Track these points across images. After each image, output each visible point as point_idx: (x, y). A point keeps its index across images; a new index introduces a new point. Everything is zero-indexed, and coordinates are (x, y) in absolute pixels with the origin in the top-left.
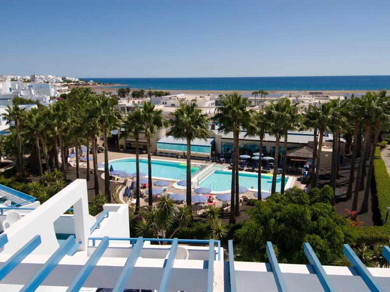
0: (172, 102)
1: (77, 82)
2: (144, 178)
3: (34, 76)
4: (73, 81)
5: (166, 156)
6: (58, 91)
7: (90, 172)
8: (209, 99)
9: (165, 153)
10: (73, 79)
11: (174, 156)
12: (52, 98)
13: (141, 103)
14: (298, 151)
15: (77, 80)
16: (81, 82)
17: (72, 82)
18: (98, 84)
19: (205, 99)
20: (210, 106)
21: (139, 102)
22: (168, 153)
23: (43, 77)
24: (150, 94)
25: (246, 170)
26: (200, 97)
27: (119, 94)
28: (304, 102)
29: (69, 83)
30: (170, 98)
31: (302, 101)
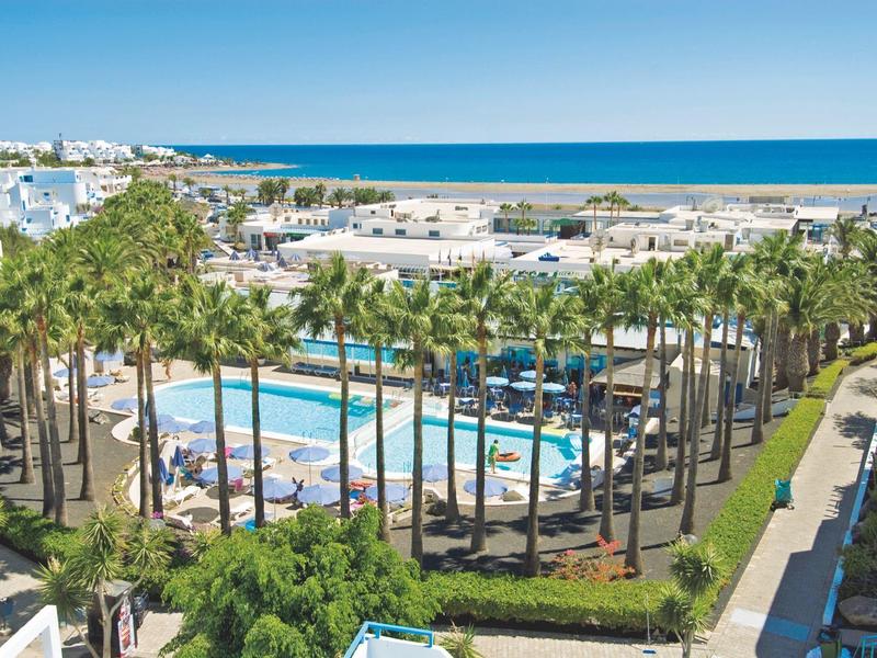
0: (376, 222)
1: (171, 158)
2: (238, 432)
3: (61, 144)
4: (160, 155)
5: (312, 374)
6: (104, 188)
7: (88, 421)
8: (477, 215)
9: (310, 366)
10: (161, 152)
12: (81, 209)
13: (304, 222)
15: (170, 152)
16: (179, 159)
17: (156, 158)
18: (225, 164)
19: (466, 216)
20: (475, 234)
21: (300, 221)
22: (317, 367)
23: (84, 145)
24: (339, 197)
25: (497, 417)
26: (457, 208)
27: (260, 195)
28: (716, 228)
29: (151, 160)
30: (373, 212)
31: (713, 225)
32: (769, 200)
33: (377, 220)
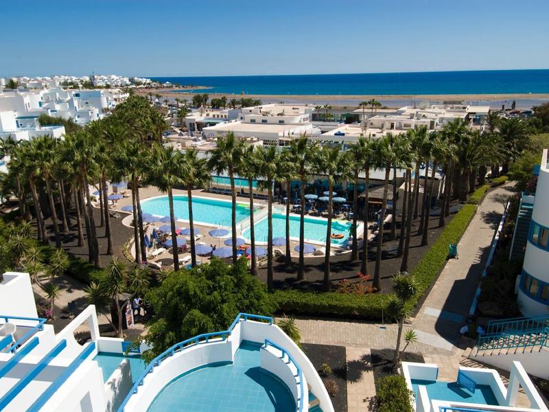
0: (252, 116)
1: (149, 84)
2: (183, 222)
3: (94, 77)
4: (143, 82)
5: (220, 193)
6: (115, 100)
7: (109, 216)
8: (303, 112)
9: (219, 189)
10: (144, 80)
11: (229, 193)
12: (105, 111)
13: (216, 116)
14: (377, 191)
15: (149, 81)
16: (153, 84)
17: (142, 84)
18: (176, 87)
19: (298, 113)
20: (302, 122)
21: (214, 116)
22: (222, 190)
23: (105, 78)
24: (234, 103)
25: (311, 214)
26: (294, 109)
27: (194, 103)
28: (426, 117)
29: (138, 85)
30: (251, 111)
31: (424, 116)
32: (454, 103)
33: (253, 115)
